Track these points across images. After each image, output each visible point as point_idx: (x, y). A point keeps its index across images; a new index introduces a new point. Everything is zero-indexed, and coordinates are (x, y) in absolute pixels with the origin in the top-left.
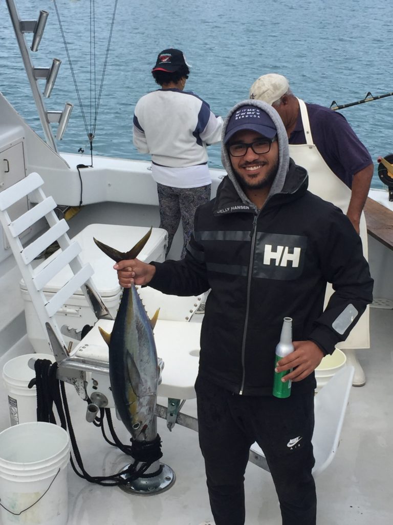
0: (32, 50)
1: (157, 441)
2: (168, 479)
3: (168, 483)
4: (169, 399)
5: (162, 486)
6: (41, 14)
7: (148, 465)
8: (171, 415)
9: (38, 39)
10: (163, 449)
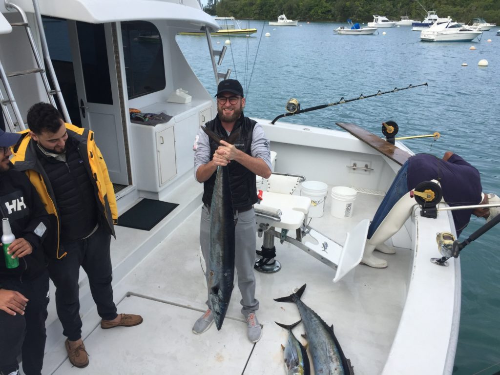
0: (218, 64)
1: (274, 249)
2: (278, 267)
3: (277, 269)
4: (282, 229)
5: (275, 270)
6: (224, 47)
7: (269, 260)
8: (283, 237)
9: (221, 60)
10: (276, 253)
